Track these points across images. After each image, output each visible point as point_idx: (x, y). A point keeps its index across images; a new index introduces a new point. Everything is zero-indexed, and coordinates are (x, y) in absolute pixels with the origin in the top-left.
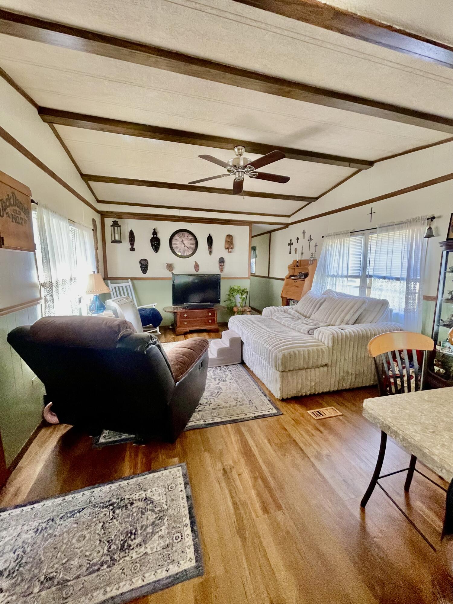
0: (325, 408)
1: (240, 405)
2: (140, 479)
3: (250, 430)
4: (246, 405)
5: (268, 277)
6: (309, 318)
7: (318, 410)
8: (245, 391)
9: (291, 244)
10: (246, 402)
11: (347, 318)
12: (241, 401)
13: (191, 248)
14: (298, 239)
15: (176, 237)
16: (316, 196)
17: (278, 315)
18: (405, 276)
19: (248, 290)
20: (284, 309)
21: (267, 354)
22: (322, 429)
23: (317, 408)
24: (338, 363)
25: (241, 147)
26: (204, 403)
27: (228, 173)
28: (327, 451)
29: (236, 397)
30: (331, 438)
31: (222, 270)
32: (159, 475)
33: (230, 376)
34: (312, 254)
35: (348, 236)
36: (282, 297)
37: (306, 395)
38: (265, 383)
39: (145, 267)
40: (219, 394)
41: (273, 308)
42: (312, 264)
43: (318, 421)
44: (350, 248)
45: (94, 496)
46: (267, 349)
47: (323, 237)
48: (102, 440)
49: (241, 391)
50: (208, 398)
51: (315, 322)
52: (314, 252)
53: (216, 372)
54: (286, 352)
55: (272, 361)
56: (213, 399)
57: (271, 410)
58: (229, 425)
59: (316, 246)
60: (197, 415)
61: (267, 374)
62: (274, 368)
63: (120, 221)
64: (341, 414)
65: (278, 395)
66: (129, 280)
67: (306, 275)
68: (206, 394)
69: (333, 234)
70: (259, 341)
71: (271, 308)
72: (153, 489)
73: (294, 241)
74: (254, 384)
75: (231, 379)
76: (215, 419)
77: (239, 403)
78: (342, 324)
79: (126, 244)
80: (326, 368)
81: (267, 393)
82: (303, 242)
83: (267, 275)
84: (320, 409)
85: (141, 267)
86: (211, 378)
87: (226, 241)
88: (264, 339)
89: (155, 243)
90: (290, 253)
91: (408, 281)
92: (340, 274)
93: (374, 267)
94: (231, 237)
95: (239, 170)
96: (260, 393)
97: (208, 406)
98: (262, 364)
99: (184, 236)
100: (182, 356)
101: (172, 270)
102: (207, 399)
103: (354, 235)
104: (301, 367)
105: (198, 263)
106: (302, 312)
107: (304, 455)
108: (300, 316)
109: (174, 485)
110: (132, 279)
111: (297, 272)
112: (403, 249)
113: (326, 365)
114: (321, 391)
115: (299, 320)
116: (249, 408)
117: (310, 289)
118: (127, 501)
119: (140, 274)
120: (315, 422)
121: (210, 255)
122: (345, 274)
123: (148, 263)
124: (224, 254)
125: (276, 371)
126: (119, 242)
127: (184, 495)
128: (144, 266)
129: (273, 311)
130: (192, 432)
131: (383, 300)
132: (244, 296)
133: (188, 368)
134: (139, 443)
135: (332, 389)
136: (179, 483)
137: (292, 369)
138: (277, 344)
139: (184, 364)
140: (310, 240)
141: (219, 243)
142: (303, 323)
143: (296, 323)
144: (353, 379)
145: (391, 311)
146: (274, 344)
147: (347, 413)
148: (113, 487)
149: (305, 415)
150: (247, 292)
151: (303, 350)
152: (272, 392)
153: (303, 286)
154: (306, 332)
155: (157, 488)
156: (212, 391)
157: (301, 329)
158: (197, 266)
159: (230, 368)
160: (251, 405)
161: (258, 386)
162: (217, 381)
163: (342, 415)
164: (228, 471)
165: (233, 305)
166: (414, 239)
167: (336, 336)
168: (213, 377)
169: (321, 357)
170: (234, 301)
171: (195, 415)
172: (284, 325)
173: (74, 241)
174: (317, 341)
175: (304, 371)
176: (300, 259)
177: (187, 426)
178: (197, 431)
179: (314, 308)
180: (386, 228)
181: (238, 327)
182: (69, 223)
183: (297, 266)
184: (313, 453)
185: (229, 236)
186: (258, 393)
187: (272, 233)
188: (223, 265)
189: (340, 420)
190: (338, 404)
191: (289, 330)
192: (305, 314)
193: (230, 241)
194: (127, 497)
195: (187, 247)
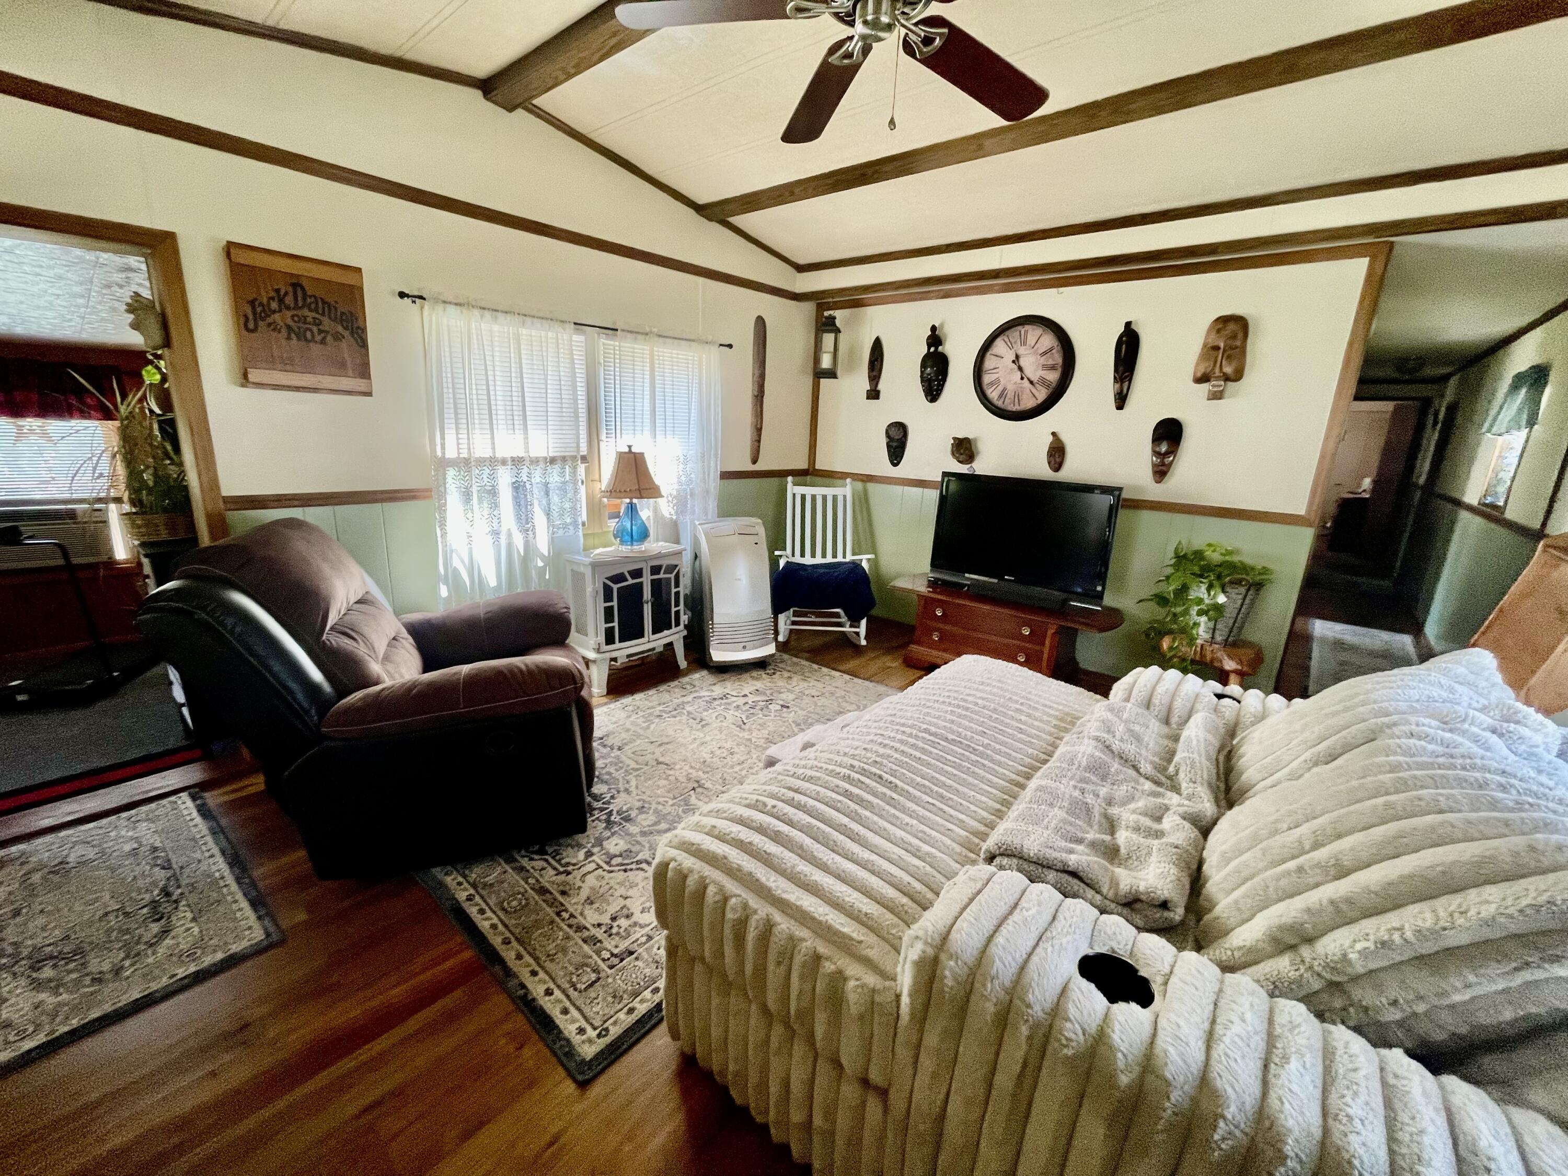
4: (599, 950)
5: (1539, 535)
10: (618, 944)
12: (615, 930)
13: (1044, 382)
26: (563, 861)
31: (1160, 473)
39: (899, 448)
50: (593, 858)
56: (593, 869)
57: (592, 1034)
63: (841, 316)
66: (848, 480)
76: (487, 914)
77: (598, 931)
79: (856, 381)
80: (876, 1105)
83: (1537, 525)
85: (888, 446)
87: (1208, 345)
89: (934, 372)
94: (1238, 326)
97: (552, 873)
99: (1024, 343)
102: (591, 855)
105: (1064, 437)
110: (858, 478)
113: (877, 1091)
116: (581, 967)
119: (882, 466)
121: (1120, 407)
123: (906, 435)
124: (1185, 401)
126: (831, 374)
128: (897, 442)
156: (635, 849)
158: (1057, 453)
160: (603, 966)
185: (1229, 323)
188: (1170, 453)
195: (1031, 382)
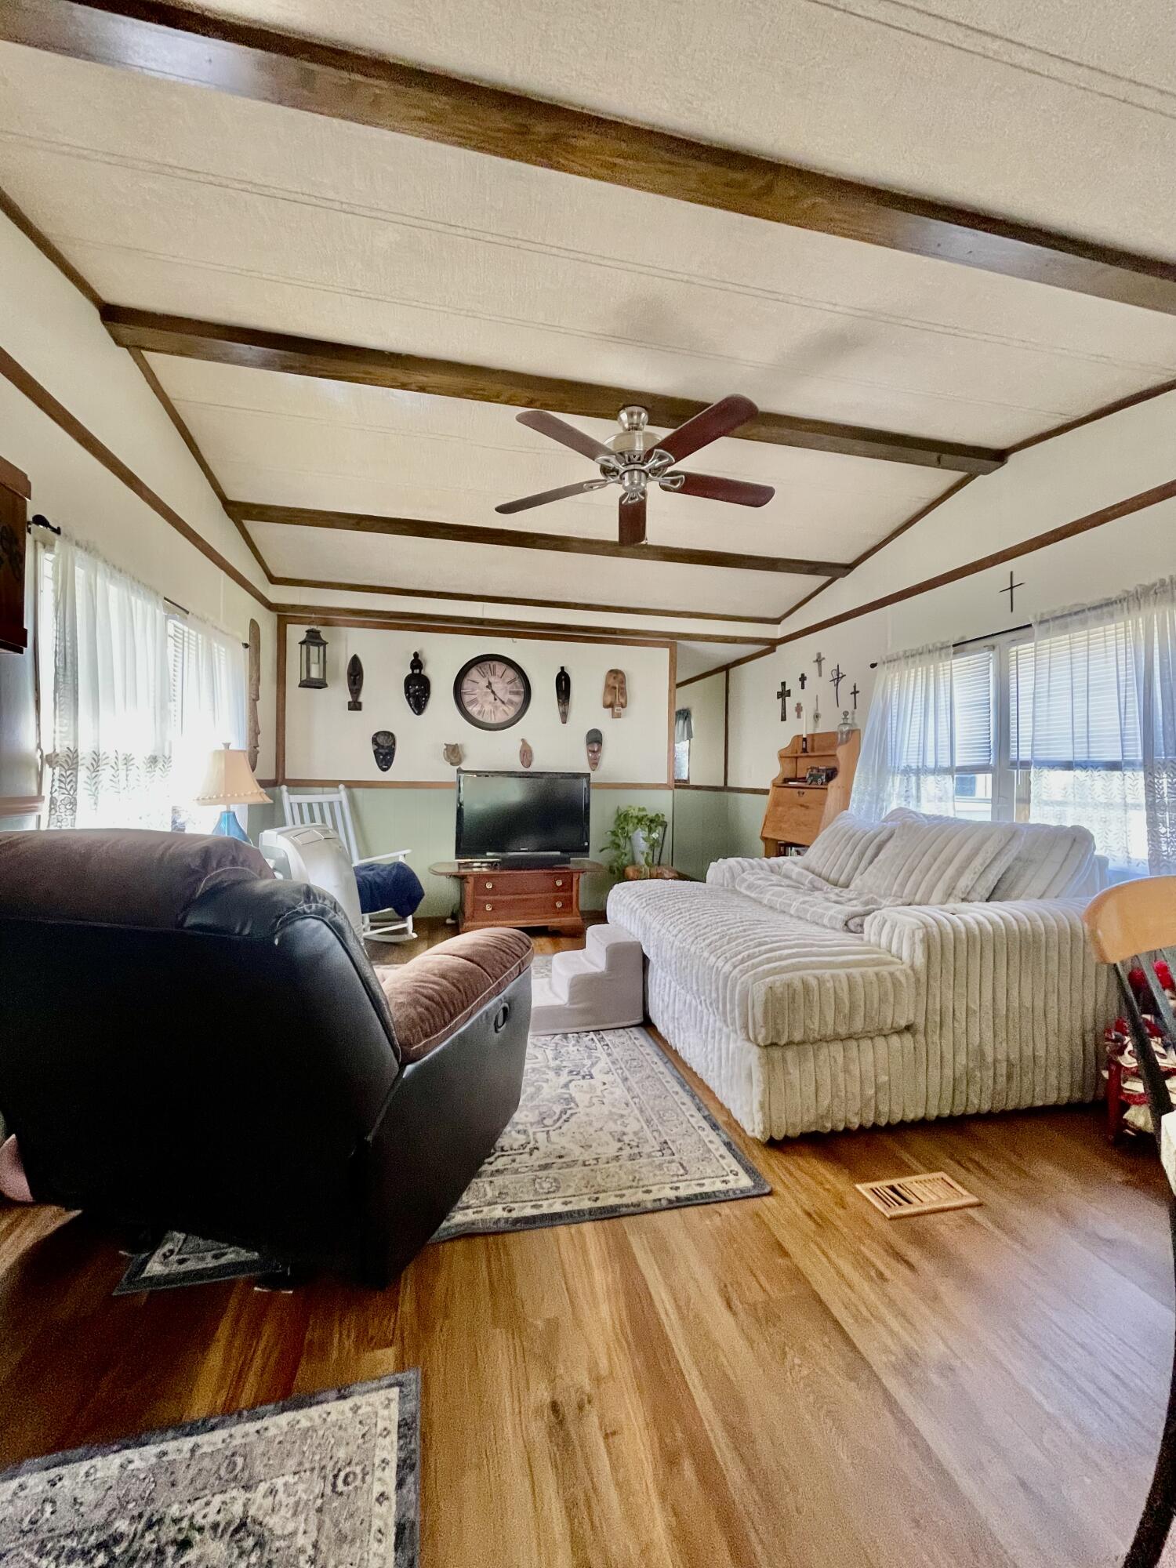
0: (916, 1177)
1: (632, 1158)
2: (243, 1431)
3: (661, 1249)
4: (649, 1156)
5: (725, 788)
6: (847, 887)
7: (894, 1182)
8: (649, 1112)
9: (784, 694)
10: (652, 1145)
11: (965, 882)
12: (634, 1144)
13: (511, 702)
14: (803, 678)
15: (474, 674)
16: (847, 559)
17: (751, 879)
18: (1137, 753)
19: (668, 818)
20: (769, 866)
21: (717, 989)
22: (913, 1255)
23: (890, 1178)
24: (949, 1020)
25: (636, 409)
26: (515, 1147)
27: (601, 477)
28: (942, 1347)
29: (619, 1128)
30: (946, 1288)
31: (594, 763)
32: (311, 1419)
33: (604, 1062)
34: (846, 714)
35: (947, 655)
36: (765, 839)
37: (847, 1130)
38: (713, 1084)
39: (387, 754)
40: (564, 1117)
41: (738, 862)
42: (847, 742)
43: (895, 1222)
44: (955, 690)
45: (53, 1502)
46: (718, 972)
47: (873, 666)
48: (155, 1267)
49: (637, 1112)
50: (531, 1131)
51: (864, 898)
52: (850, 709)
53: (563, 1051)
54: (778, 980)
55: (732, 1011)
56: (545, 1135)
57: (731, 1177)
58: (587, 1227)
59: (855, 692)
60: (487, 1185)
61: (720, 1058)
62: (742, 1035)
63: (325, 632)
64: (973, 1200)
65: (754, 1126)
66: (341, 787)
67: (831, 774)
68: (522, 1116)
69: (901, 653)
70: (693, 949)
71: (732, 861)
72: (279, 1482)
73: (793, 685)
74: (678, 1088)
75: (608, 1073)
76: (545, 1203)
77: (627, 1151)
78: (951, 899)
79: (339, 692)
80: (907, 1038)
81: (720, 1120)
82: (819, 685)
83: (722, 784)
84: (901, 1181)
85: (376, 752)
86: (549, 1068)
87: (607, 686)
88: (707, 942)
89: (417, 690)
90: (784, 718)
91: (1149, 767)
92: (931, 764)
93: (1033, 736)
94: (620, 676)
95: (632, 467)
96: (698, 1120)
97: (526, 1157)
98: (705, 1022)
99: (494, 674)
100: (436, 979)
101: (459, 762)
102: (525, 1131)
103: (963, 651)
104: (829, 1031)
105: (530, 743)
106: (824, 872)
107: (858, 1364)
108: (819, 882)
109: (358, 1470)
110: (350, 785)
111: (804, 768)
112: (1122, 678)
113: (908, 1028)
114: (897, 1118)
115: (817, 893)
116: (660, 1167)
117: (846, 807)
118: (169, 1532)
119: (374, 773)
120: (885, 1227)
121: (564, 722)
122: (946, 764)
123: (394, 743)
124: (601, 719)
125: (748, 1045)
126: (320, 684)
127: (386, 1516)
128: (384, 750)
129: (738, 869)
130: (460, 1246)
131: (1073, 827)
132: (655, 835)
133: (452, 1017)
134: (274, 1281)
135: (933, 1113)
136: (377, 1461)
137: (798, 1036)
138: (750, 957)
139: (437, 1003)
140: (838, 678)
141: (588, 690)
142: (827, 900)
143: (807, 898)
144: (1002, 1080)
145: (1103, 862)
146: (740, 957)
147: (992, 1197)
148: (138, 1464)
149: (850, 1199)
150: (664, 825)
151: (832, 976)
152: (737, 1115)
153: (822, 803)
154: (840, 925)
155: (291, 1479)
156: (544, 1109)
157: (822, 916)
158: (526, 754)
159: (609, 1037)
160: (668, 1158)
161: (693, 1096)
162: (564, 1077)
163: (979, 1205)
164: (570, 1412)
165: (625, 860)
166: (1156, 645)
167: (935, 930)
168: (553, 1064)
169: (891, 999)
170: (628, 848)
171: (478, 1184)
172: (771, 907)
173: (180, 660)
174: (876, 949)
175: (837, 1049)
176: (810, 732)
177: (445, 1224)
178: (479, 1241)
179: (860, 858)
180: (1061, 621)
181: (633, 911)
182: (166, 608)
183: (805, 750)
184: (887, 1350)
185: (615, 674)
186: (691, 1120)
187: (732, 671)
188: (599, 750)
189: (971, 1221)
190: (959, 1163)
191: (787, 919)
192: (833, 876)
193: (616, 688)
194: (175, 1510)
195: (503, 702)
